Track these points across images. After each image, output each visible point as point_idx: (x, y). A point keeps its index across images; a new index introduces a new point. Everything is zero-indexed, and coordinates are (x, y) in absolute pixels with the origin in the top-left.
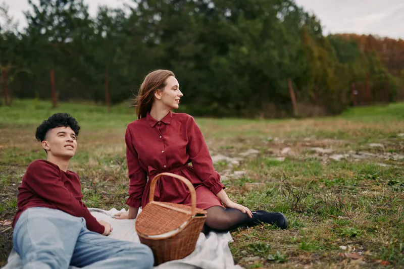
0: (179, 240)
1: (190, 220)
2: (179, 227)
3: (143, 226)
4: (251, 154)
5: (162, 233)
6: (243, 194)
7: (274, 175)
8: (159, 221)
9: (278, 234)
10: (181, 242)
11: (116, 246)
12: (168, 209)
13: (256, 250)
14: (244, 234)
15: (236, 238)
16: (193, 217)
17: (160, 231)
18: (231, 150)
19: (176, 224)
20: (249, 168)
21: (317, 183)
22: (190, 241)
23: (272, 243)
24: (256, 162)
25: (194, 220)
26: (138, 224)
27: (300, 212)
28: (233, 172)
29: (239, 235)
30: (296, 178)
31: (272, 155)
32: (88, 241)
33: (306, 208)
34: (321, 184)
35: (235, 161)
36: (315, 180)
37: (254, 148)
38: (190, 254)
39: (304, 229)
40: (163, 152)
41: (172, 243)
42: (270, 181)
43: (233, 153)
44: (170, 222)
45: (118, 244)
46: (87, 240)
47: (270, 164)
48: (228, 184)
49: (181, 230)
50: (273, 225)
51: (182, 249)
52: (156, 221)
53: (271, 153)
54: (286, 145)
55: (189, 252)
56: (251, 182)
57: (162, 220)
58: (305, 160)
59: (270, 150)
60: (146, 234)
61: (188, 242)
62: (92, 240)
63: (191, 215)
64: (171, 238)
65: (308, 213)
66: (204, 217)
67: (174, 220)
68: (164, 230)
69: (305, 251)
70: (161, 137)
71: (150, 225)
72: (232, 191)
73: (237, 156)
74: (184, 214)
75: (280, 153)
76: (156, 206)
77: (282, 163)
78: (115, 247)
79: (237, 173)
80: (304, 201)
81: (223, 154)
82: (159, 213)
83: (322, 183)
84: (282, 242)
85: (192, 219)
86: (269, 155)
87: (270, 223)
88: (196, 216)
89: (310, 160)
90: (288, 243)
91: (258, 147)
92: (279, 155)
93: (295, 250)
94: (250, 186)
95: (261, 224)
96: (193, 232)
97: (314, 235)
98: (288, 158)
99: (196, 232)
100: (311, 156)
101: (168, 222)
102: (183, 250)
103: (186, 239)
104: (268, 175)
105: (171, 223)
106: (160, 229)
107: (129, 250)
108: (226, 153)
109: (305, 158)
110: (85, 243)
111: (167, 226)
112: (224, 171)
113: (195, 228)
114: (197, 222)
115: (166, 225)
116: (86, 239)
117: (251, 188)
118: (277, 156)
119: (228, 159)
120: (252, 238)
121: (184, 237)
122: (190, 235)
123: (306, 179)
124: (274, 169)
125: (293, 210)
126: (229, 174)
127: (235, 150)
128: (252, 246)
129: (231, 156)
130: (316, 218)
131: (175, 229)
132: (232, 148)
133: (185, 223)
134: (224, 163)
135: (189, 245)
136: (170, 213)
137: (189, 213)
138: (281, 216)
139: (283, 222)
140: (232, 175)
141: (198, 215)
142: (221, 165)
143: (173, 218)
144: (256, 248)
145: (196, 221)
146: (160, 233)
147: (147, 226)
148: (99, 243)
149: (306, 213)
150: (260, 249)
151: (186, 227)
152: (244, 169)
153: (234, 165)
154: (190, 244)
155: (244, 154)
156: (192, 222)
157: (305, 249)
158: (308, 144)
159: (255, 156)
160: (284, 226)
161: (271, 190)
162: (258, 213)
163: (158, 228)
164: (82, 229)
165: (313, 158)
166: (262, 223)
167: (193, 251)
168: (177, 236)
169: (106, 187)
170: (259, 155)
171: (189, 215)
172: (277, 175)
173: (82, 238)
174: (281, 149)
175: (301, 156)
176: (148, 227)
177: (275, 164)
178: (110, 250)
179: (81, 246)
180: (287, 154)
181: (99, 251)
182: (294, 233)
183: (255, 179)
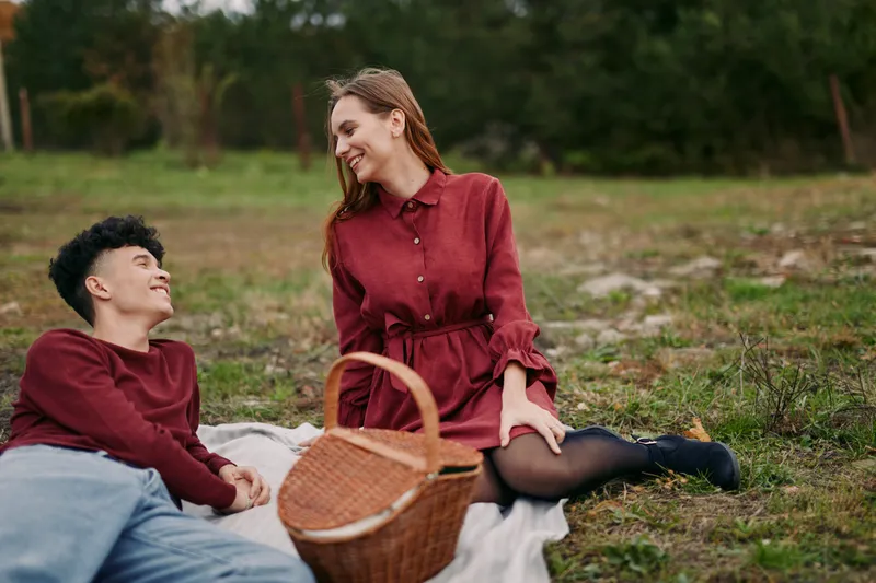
0: (393, 543)
1: (424, 487)
2: (389, 508)
3: (296, 503)
4: (698, 270)
5: (340, 525)
6: (644, 383)
7: (742, 326)
8: (337, 488)
9: (708, 508)
10: (401, 548)
11: (219, 557)
12: (368, 452)
13: (626, 563)
14: (611, 508)
15: (584, 521)
16: (431, 476)
17: (335, 518)
18: (650, 260)
19: (381, 499)
20: (681, 308)
21: (854, 347)
22: (431, 540)
23: (679, 538)
24: (708, 292)
25: (436, 483)
26: (285, 497)
27: (789, 435)
28: (641, 319)
29: (592, 512)
30: (803, 334)
31: (756, 271)
32: (156, 540)
33: (808, 422)
34: (866, 350)
35: (653, 290)
36: (850, 339)
37: (711, 254)
38: (436, 573)
39: (788, 490)
40: (420, 279)
41: (369, 552)
42: (732, 342)
43: (652, 269)
44: (366, 492)
45: (228, 551)
46: (156, 535)
47: (741, 296)
48: (618, 352)
49: (393, 516)
50: (700, 478)
51: (404, 564)
52: (331, 489)
53: (753, 265)
54: (797, 243)
55: (433, 569)
56: (680, 347)
57: (347, 485)
58: (836, 284)
59: (750, 257)
60: (298, 525)
61: (425, 544)
62: (167, 535)
63: (426, 474)
64: (363, 539)
65: (814, 437)
66: (469, 474)
67: (377, 488)
68: (347, 514)
69: (765, 573)
70: (417, 241)
71: (312, 498)
72: (623, 372)
73: (661, 275)
74: (407, 468)
75: (775, 265)
76: (339, 444)
77: (775, 291)
78: (218, 562)
79: (651, 320)
80: (803, 402)
81: (630, 273)
82: (343, 465)
83: (870, 348)
84: (711, 536)
85: (429, 482)
86: (744, 271)
87: (695, 474)
88: (441, 473)
89: (851, 283)
90: (727, 541)
91: (723, 251)
92: (771, 270)
93: (737, 569)
94: (670, 358)
95: (668, 475)
96: (434, 519)
97: (810, 514)
98: (795, 278)
99: (446, 515)
100: (852, 273)
101: (361, 491)
102: (411, 567)
103: (415, 539)
104: (731, 326)
105: (367, 496)
106: (336, 511)
107: (244, 574)
108: (637, 268)
109: (840, 277)
110: (148, 545)
111: (355, 505)
112: (621, 316)
113: (443, 505)
114: (447, 489)
115: (355, 500)
116: (152, 532)
117: (672, 366)
118: (765, 274)
119: (638, 284)
120: (627, 520)
121: (408, 534)
122: (429, 526)
123: (826, 337)
124: (747, 310)
125: (768, 429)
126: (632, 323)
127: (660, 260)
128: (614, 552)
129: (646, 277)
130: (834, 454)
131: (379, 513)
132: (656, 254)
133: (408, 496)
134: (624, 296)
135: (428, 550)
136: (373, 464)
137: (418, 463)
138: (724, 455)
139: (728, 470)
140: (638, 327)
141: (447, 470)
142: (616, 300)
143: (377, 481)
144: (627, 557)
145: (443, 486)
146: (332, 523)
147: (302, 502)
148: (180, 547)
149: (807, 437)
150: (637, 561)
151: (408, 508)
152: (668, 311)
153: (647, 299)
154: (434, 549)
155: (679, 270)
156: (429, 492)
157: (766, 568)
158: (856, 238)
159: (709, 274)
160: (730, 483)
161: (723, 369)
162: (661, 444)
163: (330, 511)
164: (141, 501)
165: (857, 278)
166: (671, 472)
167: (447, 564)
168: (381, 532)
169: (323, 360)
170: (718, 271)
171: (419, 473)
172: (751, 325)
173: (141, 530)
174: (780, 255)
175: (828, 272)
176: (308, 506)
177: (754, 294)
178: (202, 568)
179: (138, 554)
180: (793, 267)
181: (175, 570)
182: (754, 504)
183: (690, 340)
